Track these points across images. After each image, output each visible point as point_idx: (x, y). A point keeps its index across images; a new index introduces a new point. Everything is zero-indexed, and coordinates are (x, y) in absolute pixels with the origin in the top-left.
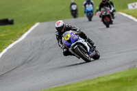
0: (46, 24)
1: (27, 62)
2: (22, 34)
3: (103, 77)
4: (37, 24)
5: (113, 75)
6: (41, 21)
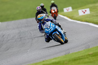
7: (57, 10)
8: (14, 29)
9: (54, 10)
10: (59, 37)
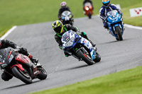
5: (93, 80)
8: (36, 35)
9: (88, 7)
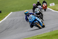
0: (15, 13)
1: (7, 29)
2: (5, 17)
3: (39, 35)
4: (11, 13)
6: (13, 11)
7: (47, 5)
9: (45, 5)
10: (38, 24)
